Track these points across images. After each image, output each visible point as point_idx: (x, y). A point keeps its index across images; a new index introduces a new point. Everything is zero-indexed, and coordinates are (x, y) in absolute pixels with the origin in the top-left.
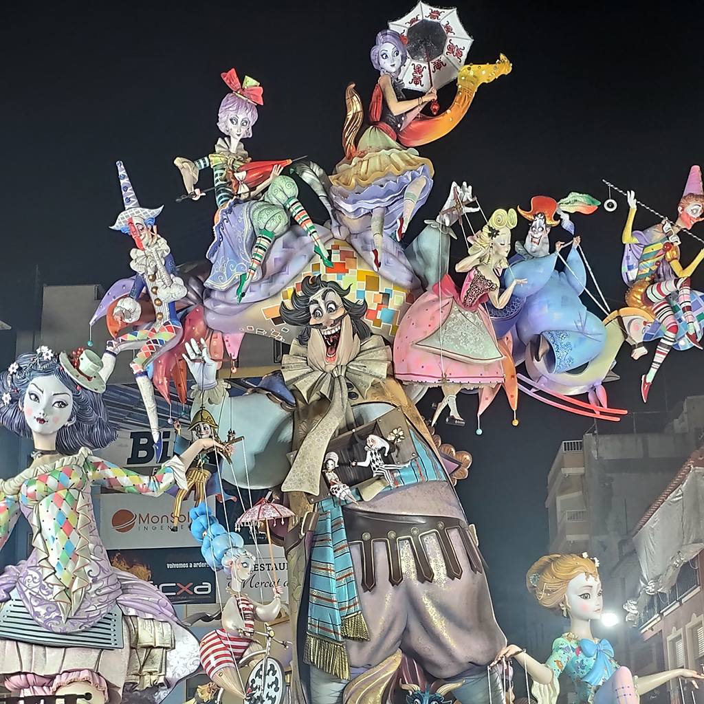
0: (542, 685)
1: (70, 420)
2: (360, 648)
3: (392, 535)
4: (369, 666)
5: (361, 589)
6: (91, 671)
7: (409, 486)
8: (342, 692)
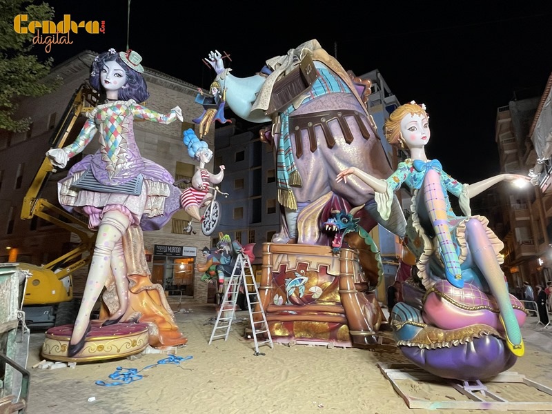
0: (381, 195)
1: (125, 85)
2: (301, 191)
3: (310, 124)
4: (310, 202)
5: (296, 157)
6: (121, 205)
7: (321, 97)
8: (297, 217)
